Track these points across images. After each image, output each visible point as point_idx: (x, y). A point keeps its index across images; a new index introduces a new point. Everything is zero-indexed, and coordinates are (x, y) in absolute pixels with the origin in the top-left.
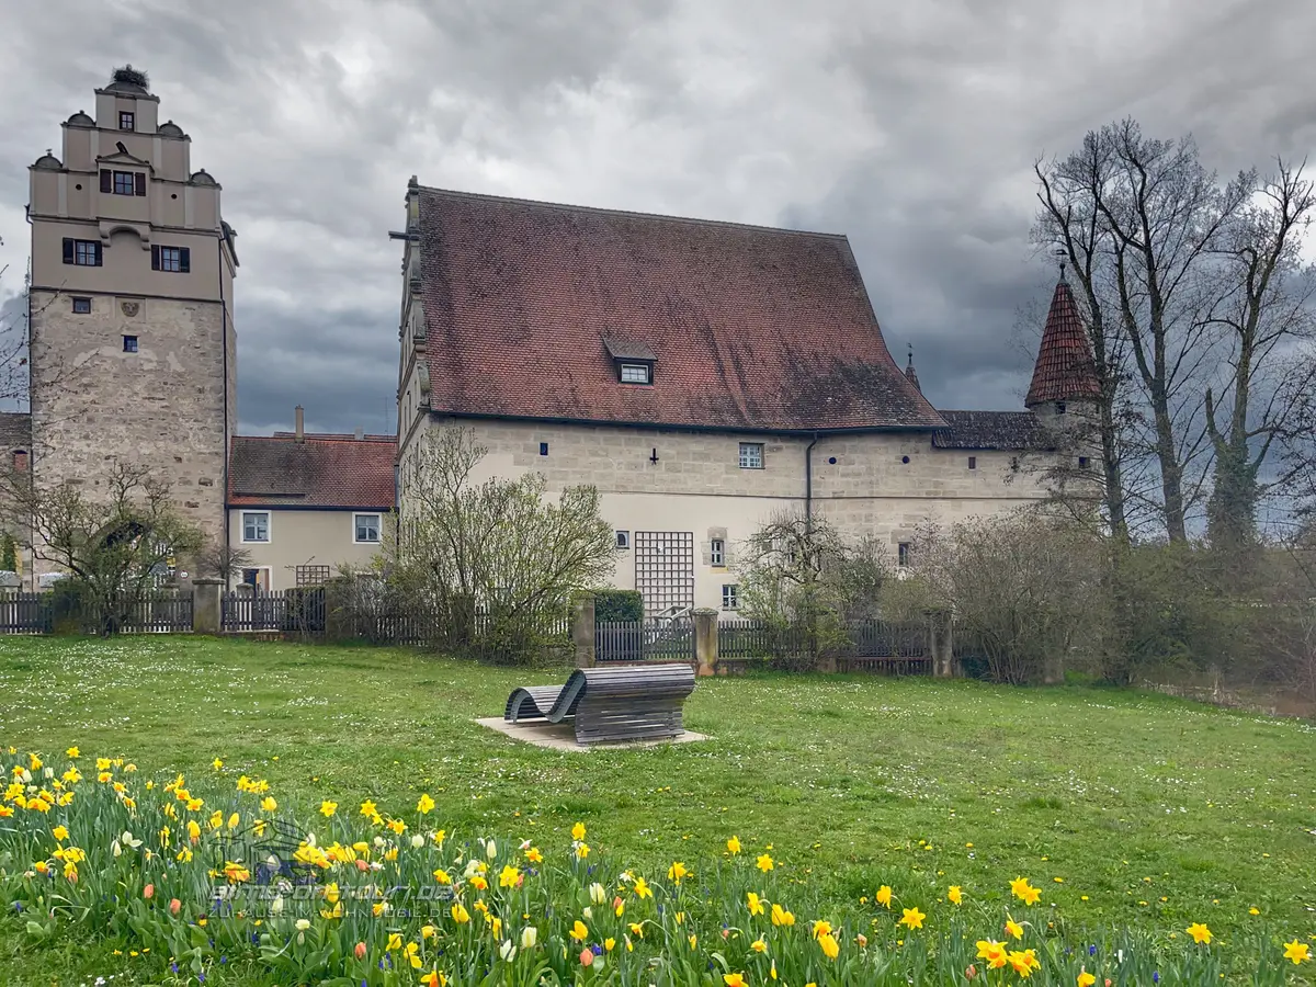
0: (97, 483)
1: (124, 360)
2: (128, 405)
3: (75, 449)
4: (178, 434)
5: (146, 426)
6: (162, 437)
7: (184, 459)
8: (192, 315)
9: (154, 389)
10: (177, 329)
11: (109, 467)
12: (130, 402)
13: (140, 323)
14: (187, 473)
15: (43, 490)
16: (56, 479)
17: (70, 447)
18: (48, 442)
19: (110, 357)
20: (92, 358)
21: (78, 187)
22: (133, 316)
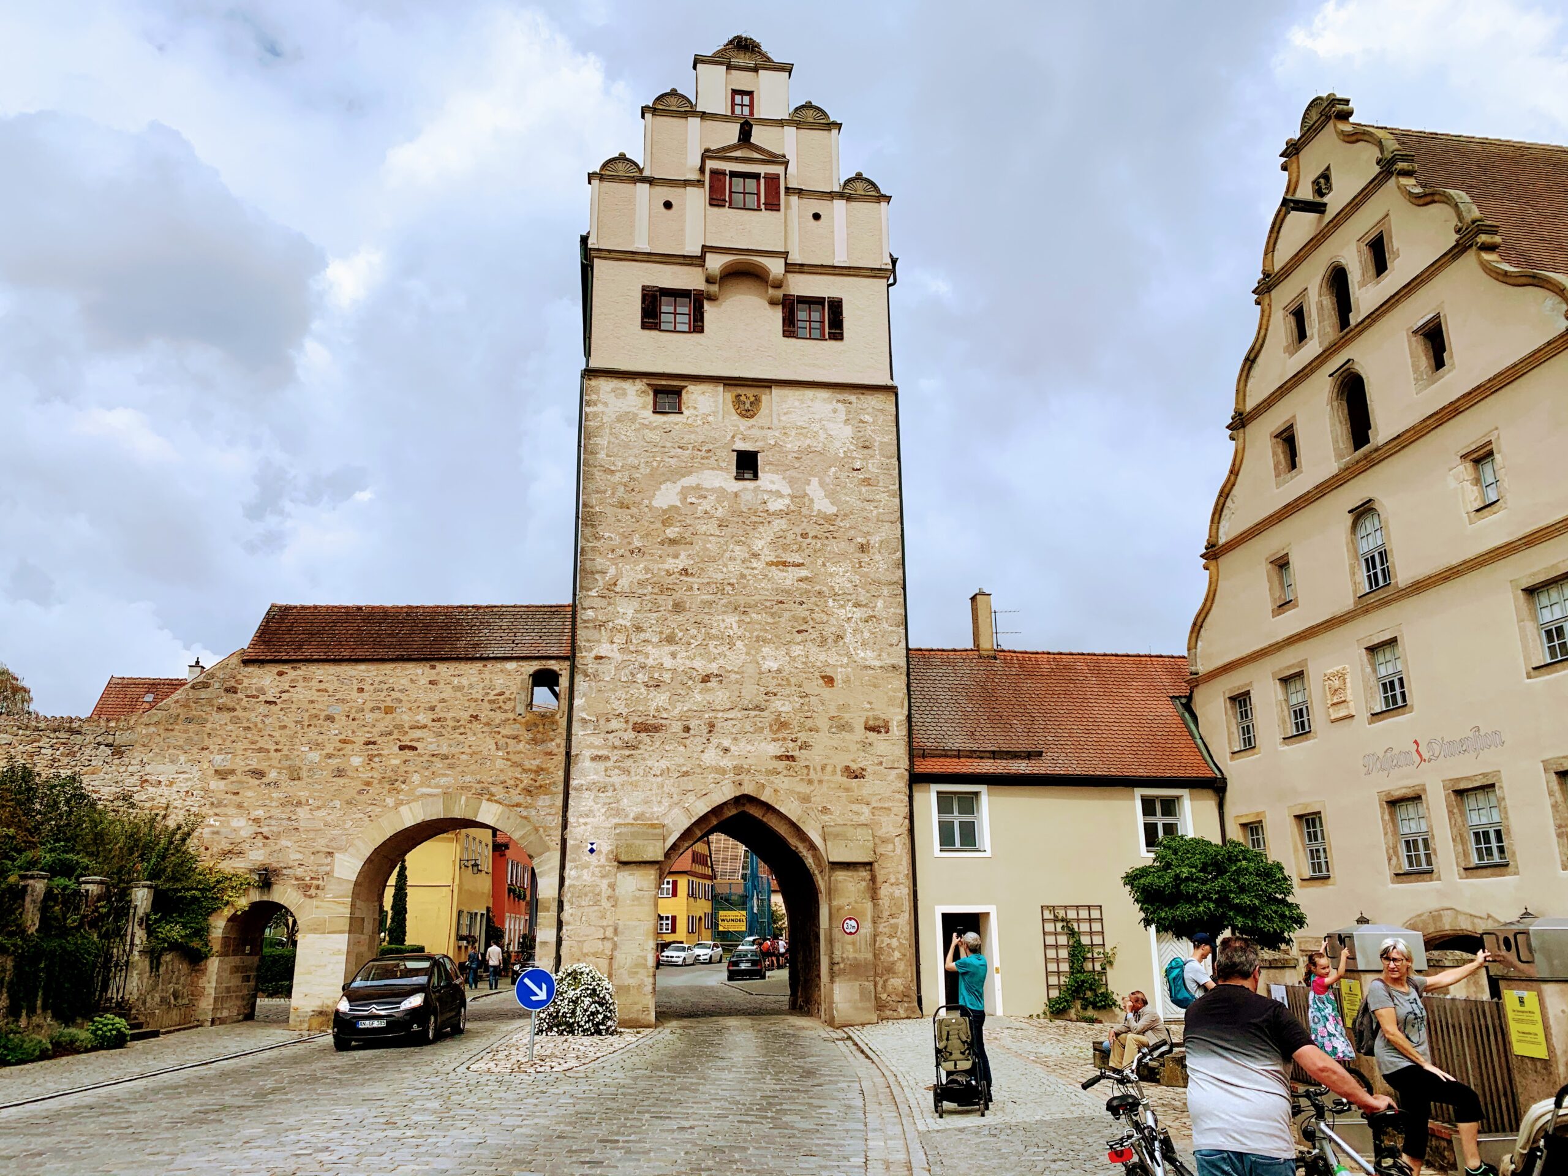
0: (687, 729)
1: (736, 495)
2: (743, 576)
3: (650, 662)
4: (829, 631)
5: (772, 615)
6: (799, 638)
7: (839, 679)
8: (848, 412)
9: (785, 548)
10: (822, 435)
11: (709, 697)
12: (745, 572)
13: (762, 428)
14: (843, 707)
15: (591, 746)
16: (614, 724)
17: (641, 659)
18: (604, 649)
19: (713, 490)
20: (684, 493)
21: (668, 205)
22: (752, 416)
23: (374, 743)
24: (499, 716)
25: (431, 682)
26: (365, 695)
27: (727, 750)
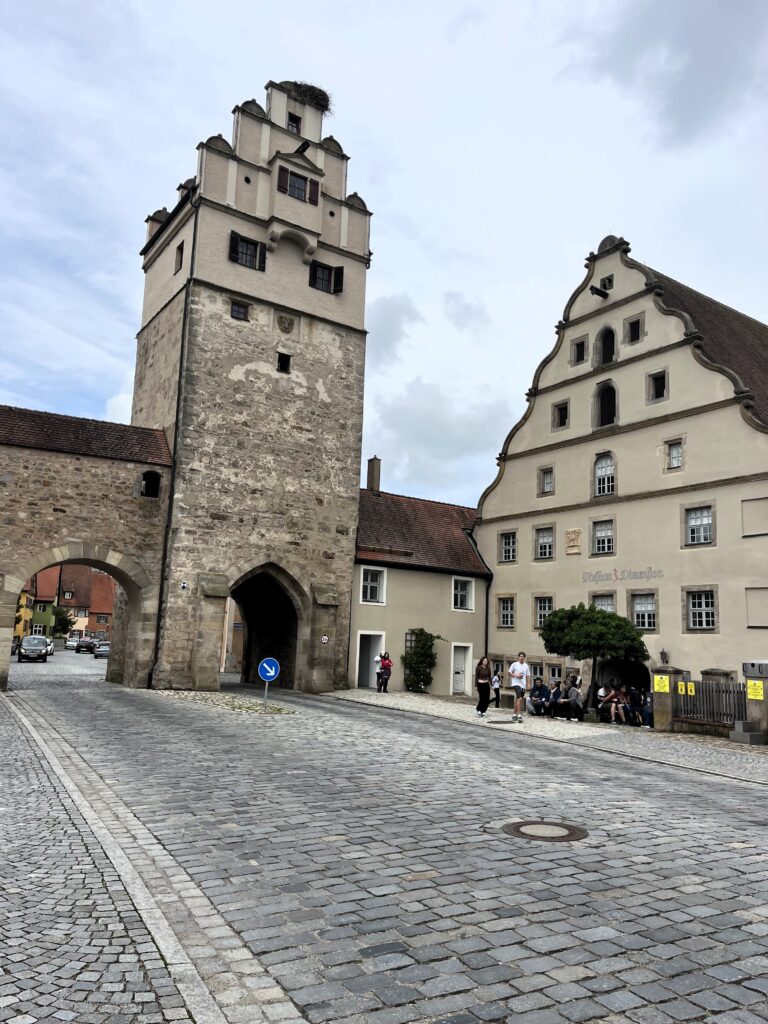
0: (241, 521)
1: (277, 380)
2: (278, 432)
3: (223, 477)
4: (322, 473)
5: (293, 458)
6: (306, 474)
7: (325, 501)
8: (341, 342)
9: (302, 418)
10: (326, 354)
11: (255, 503)
12: (280, 430)
13: (294, 341)
14: (326, 518)
15: (186, 524)
16: (200, 512)
17: (217, 474)
18: (196, 465)
19: (264, 375)
20: (248, 373)
21: (247, 180)
22: (288, 333)
23: (36, 505)
24: (122, 498)
25: (76, 469)
26: (30, 471)
27: (263, 536)
